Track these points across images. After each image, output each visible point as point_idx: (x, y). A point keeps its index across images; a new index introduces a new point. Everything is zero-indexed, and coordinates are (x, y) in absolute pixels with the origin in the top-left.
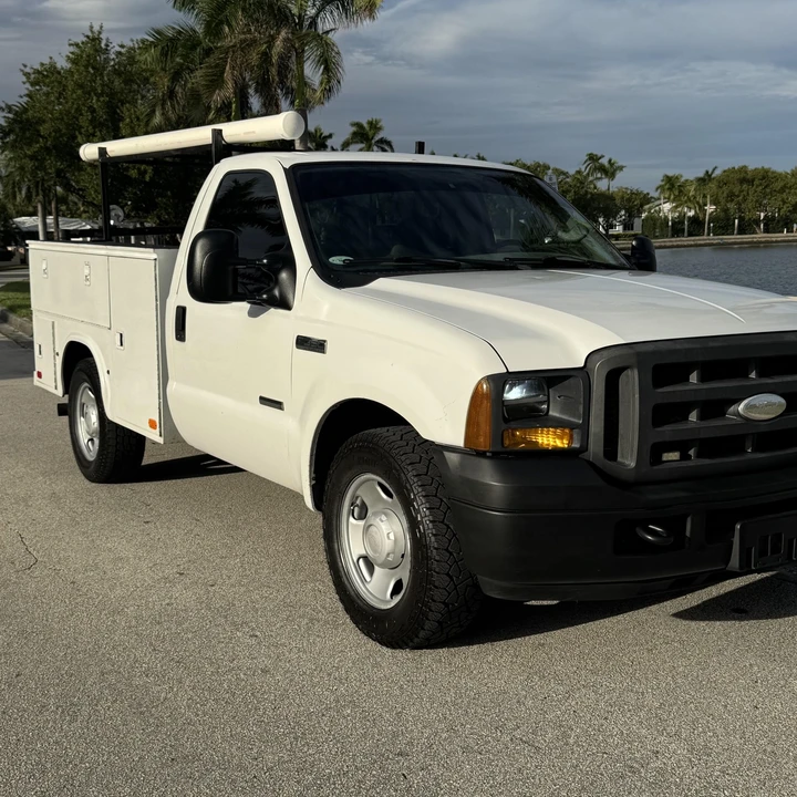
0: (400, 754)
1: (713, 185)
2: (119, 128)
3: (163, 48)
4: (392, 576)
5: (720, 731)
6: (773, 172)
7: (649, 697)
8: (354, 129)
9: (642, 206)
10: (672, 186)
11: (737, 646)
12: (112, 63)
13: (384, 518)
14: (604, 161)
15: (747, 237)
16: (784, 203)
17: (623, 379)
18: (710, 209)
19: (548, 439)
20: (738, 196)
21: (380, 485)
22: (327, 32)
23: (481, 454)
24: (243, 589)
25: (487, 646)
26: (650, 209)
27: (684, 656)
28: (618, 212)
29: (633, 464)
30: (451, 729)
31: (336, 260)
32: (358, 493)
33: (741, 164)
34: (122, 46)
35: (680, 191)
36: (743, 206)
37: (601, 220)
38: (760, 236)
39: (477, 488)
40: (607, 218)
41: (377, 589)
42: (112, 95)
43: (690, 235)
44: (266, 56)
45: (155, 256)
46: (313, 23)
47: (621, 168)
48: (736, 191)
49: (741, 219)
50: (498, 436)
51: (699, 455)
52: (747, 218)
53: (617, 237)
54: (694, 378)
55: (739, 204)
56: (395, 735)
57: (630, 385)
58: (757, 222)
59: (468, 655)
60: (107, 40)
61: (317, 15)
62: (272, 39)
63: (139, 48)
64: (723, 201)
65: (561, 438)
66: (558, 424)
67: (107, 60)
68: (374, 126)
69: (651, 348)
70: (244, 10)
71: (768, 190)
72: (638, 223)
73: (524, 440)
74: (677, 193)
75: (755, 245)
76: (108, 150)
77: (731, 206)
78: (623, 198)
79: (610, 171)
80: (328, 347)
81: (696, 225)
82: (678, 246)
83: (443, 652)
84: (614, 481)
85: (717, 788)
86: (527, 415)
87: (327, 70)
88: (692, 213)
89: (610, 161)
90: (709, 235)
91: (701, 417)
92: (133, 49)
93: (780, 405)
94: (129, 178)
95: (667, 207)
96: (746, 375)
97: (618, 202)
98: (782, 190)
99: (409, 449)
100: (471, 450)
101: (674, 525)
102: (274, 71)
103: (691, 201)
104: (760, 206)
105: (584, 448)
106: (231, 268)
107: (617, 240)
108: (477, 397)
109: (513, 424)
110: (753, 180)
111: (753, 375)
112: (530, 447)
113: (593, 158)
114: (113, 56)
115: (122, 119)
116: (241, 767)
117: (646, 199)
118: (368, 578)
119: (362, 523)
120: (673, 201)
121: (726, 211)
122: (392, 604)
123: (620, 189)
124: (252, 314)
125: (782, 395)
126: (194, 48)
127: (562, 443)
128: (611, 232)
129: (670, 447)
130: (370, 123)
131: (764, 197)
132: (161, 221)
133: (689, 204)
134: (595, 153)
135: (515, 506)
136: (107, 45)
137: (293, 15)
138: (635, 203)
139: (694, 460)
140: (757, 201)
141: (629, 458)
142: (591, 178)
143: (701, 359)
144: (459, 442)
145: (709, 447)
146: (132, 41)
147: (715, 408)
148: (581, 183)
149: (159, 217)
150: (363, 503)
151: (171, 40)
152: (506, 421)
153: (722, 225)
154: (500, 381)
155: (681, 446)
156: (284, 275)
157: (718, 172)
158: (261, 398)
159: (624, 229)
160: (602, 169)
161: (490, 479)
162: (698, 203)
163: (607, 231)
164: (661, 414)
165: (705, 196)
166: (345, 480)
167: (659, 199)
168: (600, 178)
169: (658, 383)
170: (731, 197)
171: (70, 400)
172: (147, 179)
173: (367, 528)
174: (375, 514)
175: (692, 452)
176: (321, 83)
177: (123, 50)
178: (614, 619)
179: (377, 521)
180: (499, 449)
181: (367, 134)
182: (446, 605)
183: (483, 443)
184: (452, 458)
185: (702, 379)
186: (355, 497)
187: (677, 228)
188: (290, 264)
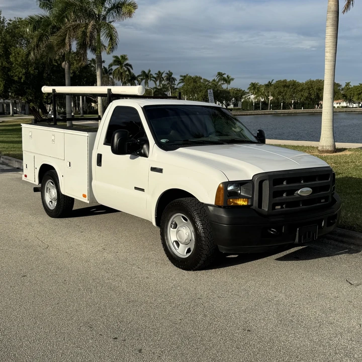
0: (199, 299)
1: (272, 88)
2: (9, 58)
3: (34, 25)
4: (187, 247)
5: (294, 291)
6: (298, 82)
7: (271, 283)
8: (114, 59)
9: (242, 96)
10: (254, 87)
11: (296, 268)
12: (5, 28)
13: (184, 228)
14: (225, 76)
15: (286, 111)
16: (302, 96)
17: (264, 183)
18: (271, 98)
19: (241, 202)
20: (283, 93)
21: (183, 217)
22: (111, 22)
23: (220, 207)
24: (128, 254)
25: (217, 269)
26: (246, 97)
27: (280, 271)
28: (232, 99)
29: (267, 210)
30: (212, 292)
31: (163, 141)
32: (174, 220)
33: (284, 79)
34: (10, 20)
35: (258, 90)
36: (285, 97)
37: (224, 102)
38: (292, 110)
39: (219, 217)
40: (227, 101)
41: (181, 252)
42: (6, 42)
43: (262, 109)
44: (84, 33)
45: (88, 135)
46: (105, 18)
47: (233, 79)
48: (282, 90)
49: (284, 103)
50: (226, 201)
51: (286, 207)
52: (286, 103)
53: (231, 110)
54: (285, 183)
55: (283, 96)
56: (196, 294)
57: (266, 185)
58: (291, 104)
59: (212, 272)
60: (4, 17)
61: (106, 15)
62: (87, 25)
63: (18, 22)
64: (276, 95)
65: (245, 202)
66: (243, 197)
67: (3, 27)
68: (124, 58)
69: (272, 174)
70: (74, 12)
71: (295, 91)
72: (240, 104)
73: (233, 202)
74: (256, 91)
75: (289, 114)
76: (56, 90)
77: (280, 97)
78: (233, 92)
79: (228, 80)
80: (164, 171)
81: (265, 105)
82: (257, 114)
83: (203, 271)
84: (261, 215)
85: (294, 305)
86: (234, 195)
87: (111, 39)
88: (263, 100)
89: (228, 76)
90: (270, 109)
91: (287, 195)
92: (15, 22)
93: (310, 191)
94: (14, 80)
95: (252, 97)
96: (300, 182)
97: (231, 94)
98: (301, 91)
99: (194, 205)
100: (217, 206)
101: (279, 229)
102: (88, 39)
103: (263, 95)
104: (292, 97)
105: (252, 205)
106: (127, 143)
107: (231, 111)
108: (219, 189)
109: (230, 197)
110: (289, 86)
111: (302, 182)
112: (236, 205)
113: (220, 74)
114: (6, 25)
115: (11, 54)
116: (151, 303)
117: (244, 93)
118: (177, 248)
119: (176, 230)
120: (255, 94)
121: (278, 99)
122: (187, 256)
123: (232, 89)
124: (131, 158)
125: (311, 188)
126: (48, 25)
127: (245, 203)
128: (228, 107)
129: (278, 205)
130: (122, 57)
131: (294, 94)
132: (28, 100)
133: (262, 96)
134: (221, 72)
135: (232, 223)
136: (3, 20)
137: (96, 14)
138: (239, 95)
139: (285, 209)
140: (291, 95)
141: (265, 208)
142: (219, 83)
143: (287, 177)
144: (213, 203)
145: (289, 204)
146: (15, 18)
147: (291, 192)
148: (216, 86)
149: (27, 98)
150: (175, 223)
151: (38, 21)
152: (228, 196)
153: (276, 105)
154: (226, 184)
155: (281, 204)
156: (145, 146)
157: (274, 82)
158: (135, 187)
159: (234, 106)
160: (224, 80)
161: (223, 214)
162: (266, 95)
163: (227, 107)
164: (275, 194)
165: (268, 92)
166: (170, 215)
167: (248, 93)
168: (223, 84)
169: (274, 185)
170: (280, 93)
171: (42, 186)
172: (22, 81)
173: (178, 232)
174: (181, 227)
175: (284, 206)
176: (109, 45)
177: (11, 22)
178: (257, 261)
179: (182, 229)
180: (226, 205)
181: (120, 61)
182: (207, 255)
183: (221, 203)
184: (211, 208)
185: (287, 183)
186: (173, 221)
187: (257, 106)
188: (147, 142)
